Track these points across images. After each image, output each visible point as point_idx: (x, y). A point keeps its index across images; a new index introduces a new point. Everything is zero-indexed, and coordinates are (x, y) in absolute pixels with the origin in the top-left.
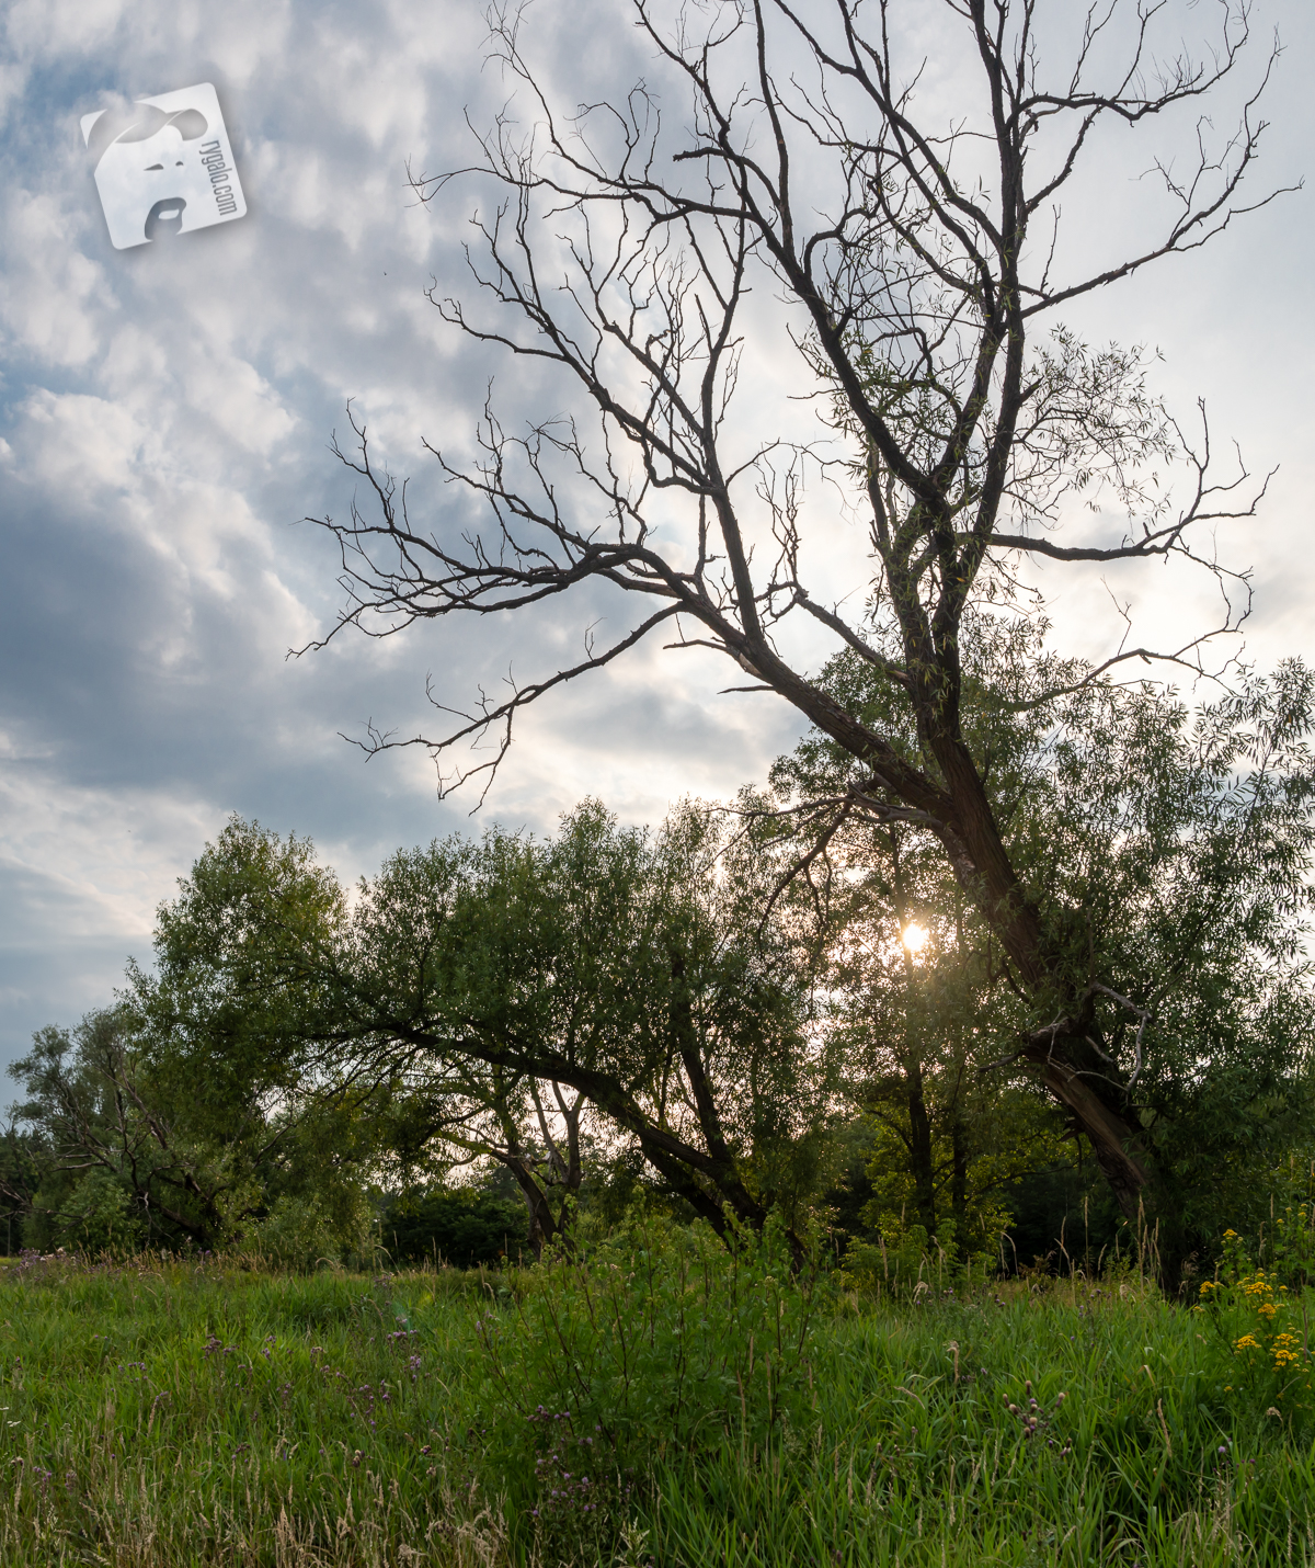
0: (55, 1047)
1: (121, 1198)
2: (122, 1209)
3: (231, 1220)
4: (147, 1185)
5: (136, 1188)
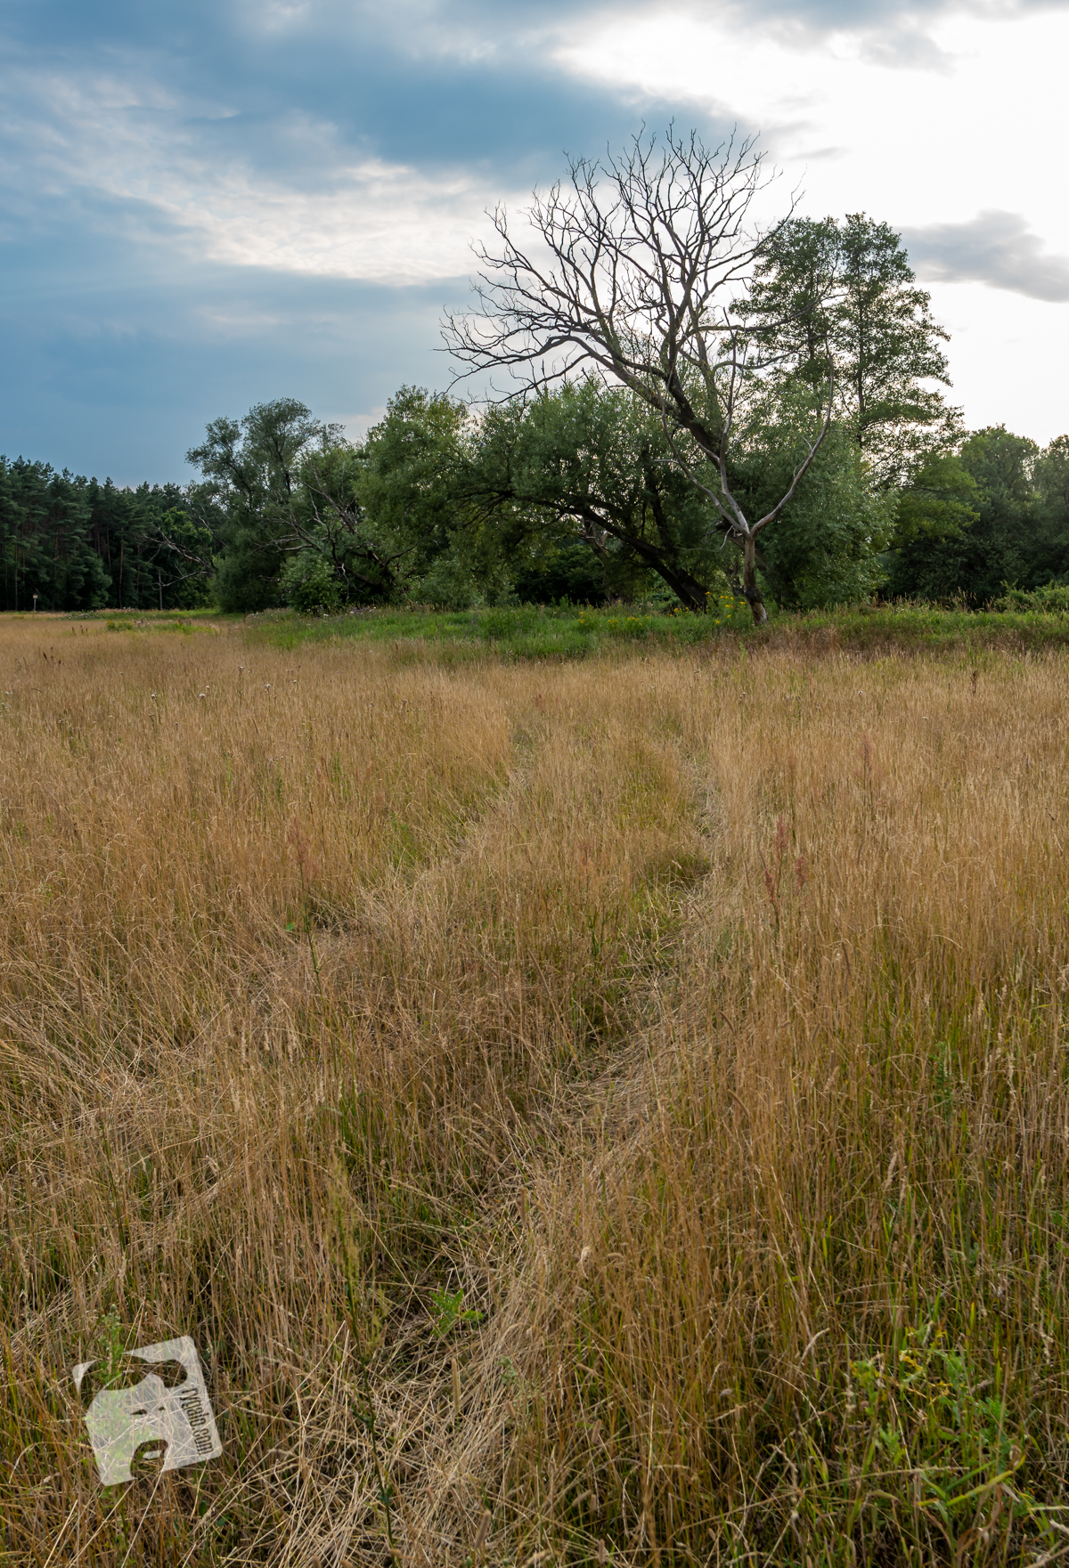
0: (228, 437)
1: (328, 569)
2: (329, 576)
3: (400, 579)
4: (343, 559)
5: (336, 560)
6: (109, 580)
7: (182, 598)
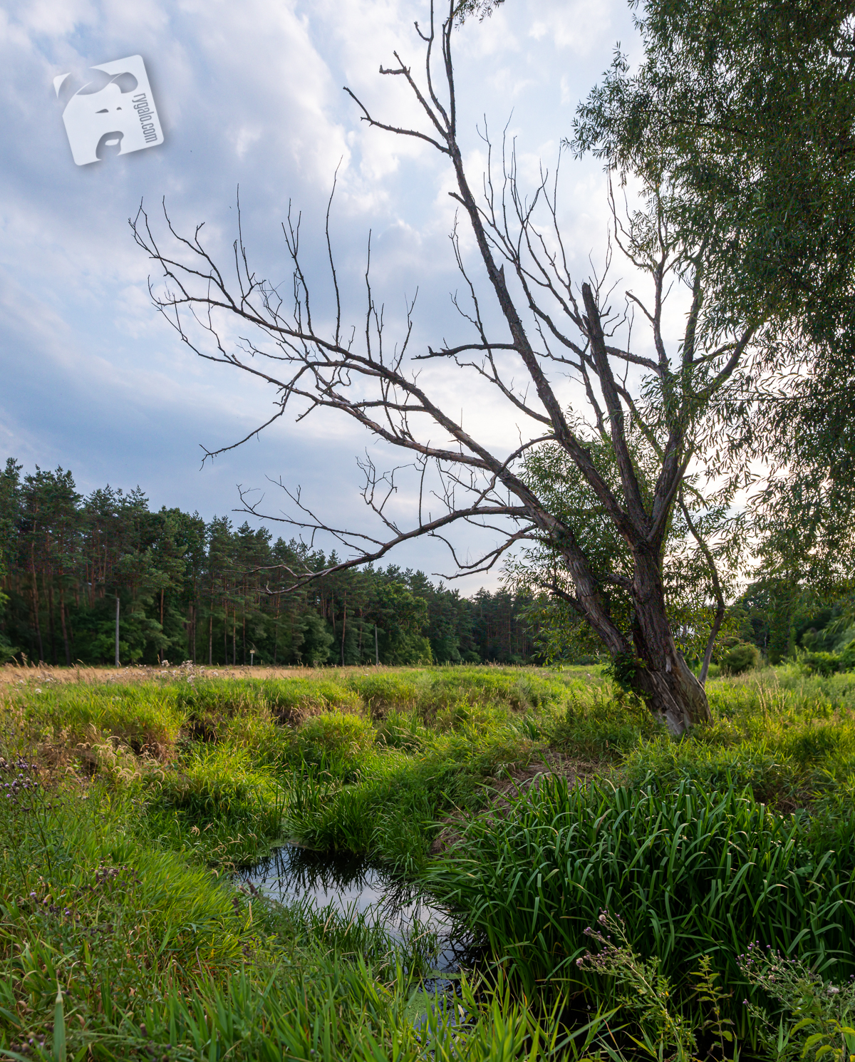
6: (331, 639)
7: (400, 655)
